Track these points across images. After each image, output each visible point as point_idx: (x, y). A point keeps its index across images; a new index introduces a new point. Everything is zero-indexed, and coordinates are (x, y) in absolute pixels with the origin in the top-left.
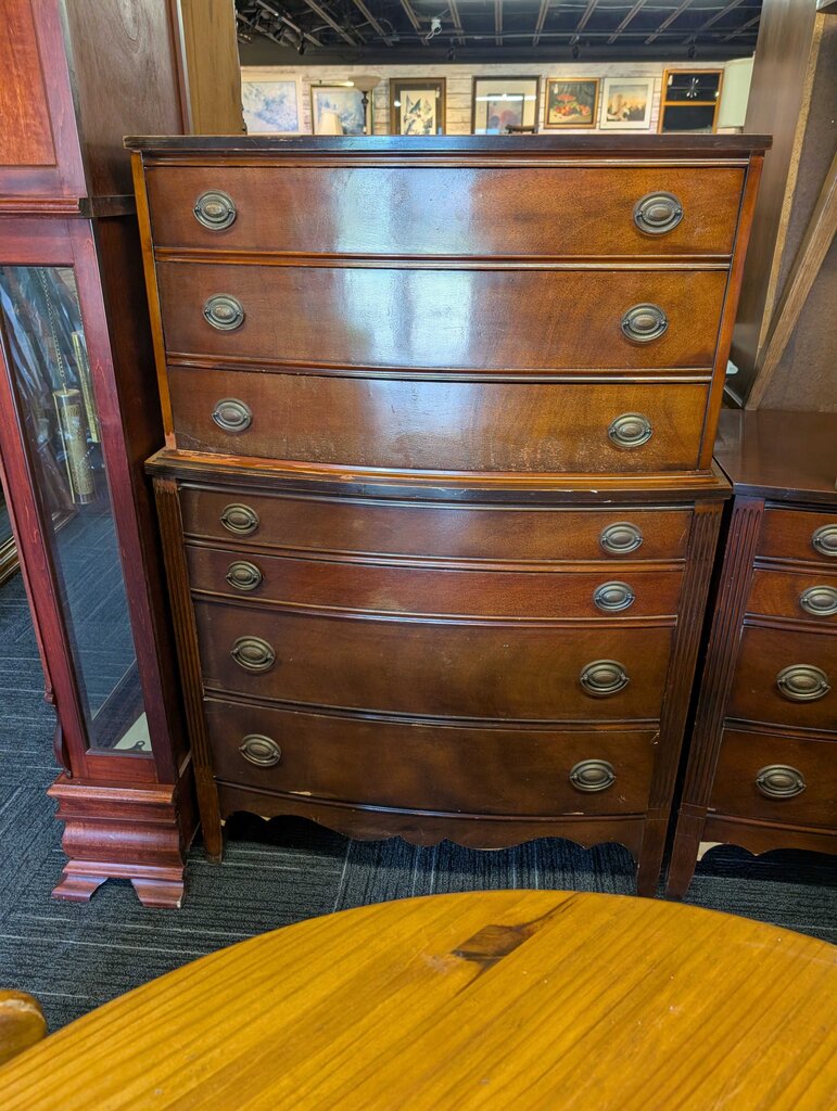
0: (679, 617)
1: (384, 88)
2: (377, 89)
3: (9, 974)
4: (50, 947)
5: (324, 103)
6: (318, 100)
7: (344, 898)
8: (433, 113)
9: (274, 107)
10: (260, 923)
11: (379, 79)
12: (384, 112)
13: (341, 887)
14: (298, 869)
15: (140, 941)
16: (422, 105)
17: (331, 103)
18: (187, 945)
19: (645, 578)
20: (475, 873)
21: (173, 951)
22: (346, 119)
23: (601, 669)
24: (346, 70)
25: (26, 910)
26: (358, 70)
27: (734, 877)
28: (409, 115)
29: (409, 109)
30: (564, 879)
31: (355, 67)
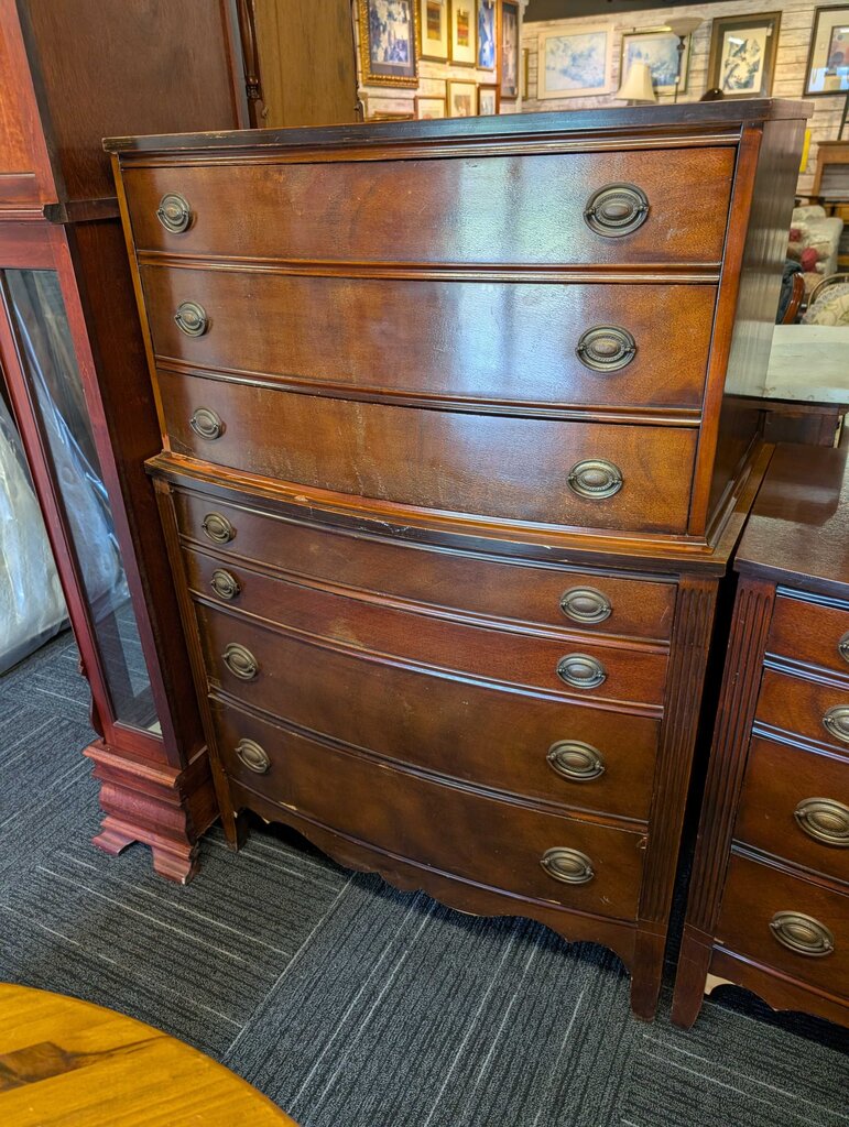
0: (666, 709)
1: (706, 30)
2: (698, 31)
3: (32, 904)
4: (72, 889)
5: (636, 52)
6: (629, 50)
7: (331, 918)
8: (761, 55)
9: (581, 62)
10: (245, 920)
11: (701, 20)
12: (703, 57)
13: (333, 906)
14: (303, 876)
15: (141, 906)
16: (749, 47)
17: (644, 51)
18: (176, 921)
19: (619, 655)
20: (469, 930)
21: (163, 924)
22: (658, 69)
23: (575, 751)
24: (664, 13)
25: (68, 851)
26: (678, 12)
27: (770, 1024)
28: (731, 59)
29: (733, 51)
30: (562, 965)
31: (675, 9)
